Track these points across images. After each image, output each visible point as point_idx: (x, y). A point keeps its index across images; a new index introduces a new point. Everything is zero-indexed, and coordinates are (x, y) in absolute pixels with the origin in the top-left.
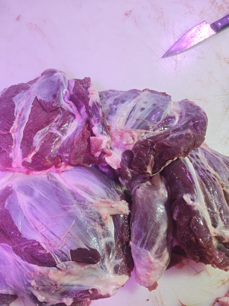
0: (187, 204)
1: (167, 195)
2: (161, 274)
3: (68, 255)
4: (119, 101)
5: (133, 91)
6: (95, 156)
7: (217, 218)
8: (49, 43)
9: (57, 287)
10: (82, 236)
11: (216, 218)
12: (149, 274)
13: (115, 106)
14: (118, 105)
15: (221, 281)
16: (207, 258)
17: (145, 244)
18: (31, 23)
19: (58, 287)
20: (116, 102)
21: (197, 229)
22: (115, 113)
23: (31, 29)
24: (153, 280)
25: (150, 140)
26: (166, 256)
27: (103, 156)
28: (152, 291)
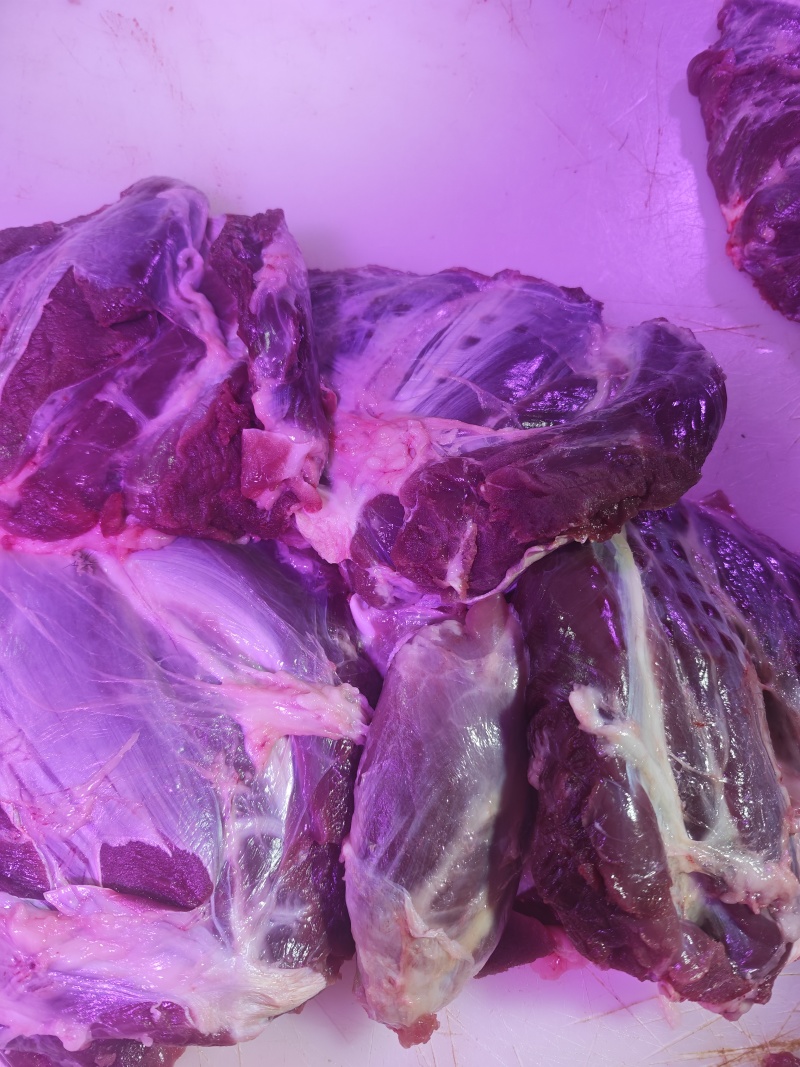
0: (580, 727)
1: (515, 681)
2: (454, 989)
3: (91, 862)
4: (389, 307)
5: (452, 274)
6: (259, 504)
7: (712, 800)
8: (171, 86)
9: (35, 976)
10: (154, 798)
11: (704, 798)
12: (399, 980)
13: (366, 325)
14: (378, 321)
15: (715, 1054)
16: (640, 955)
17: (396, 862)
18: (119, 15)
19: (41, 974)
20: (377, 309)
21: (604, 832)
22: (363, 349)
23: (116, 36)
24: (416, 1004)
25: (471, 460)
26: (481, 920)
27: (288, 509)
28: (414, 1047)
